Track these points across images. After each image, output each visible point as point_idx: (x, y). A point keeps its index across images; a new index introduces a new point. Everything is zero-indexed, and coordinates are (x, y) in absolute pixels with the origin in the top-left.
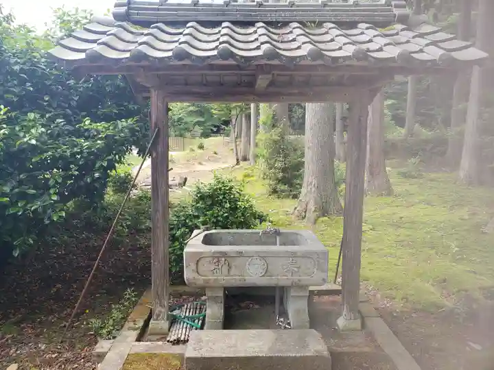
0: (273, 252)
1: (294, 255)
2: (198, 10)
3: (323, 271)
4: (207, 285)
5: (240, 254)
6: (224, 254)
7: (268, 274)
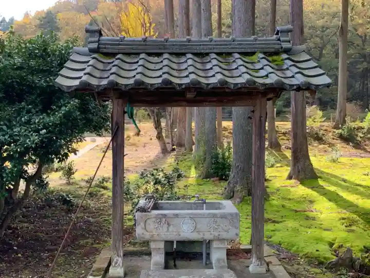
0: (200, 214)
1: (214, 216)
2: (146, 45)
3: (237, 228)
4: (152, 239)
5: (177, 216)
6: (165, 216)
7: (197, 230)
